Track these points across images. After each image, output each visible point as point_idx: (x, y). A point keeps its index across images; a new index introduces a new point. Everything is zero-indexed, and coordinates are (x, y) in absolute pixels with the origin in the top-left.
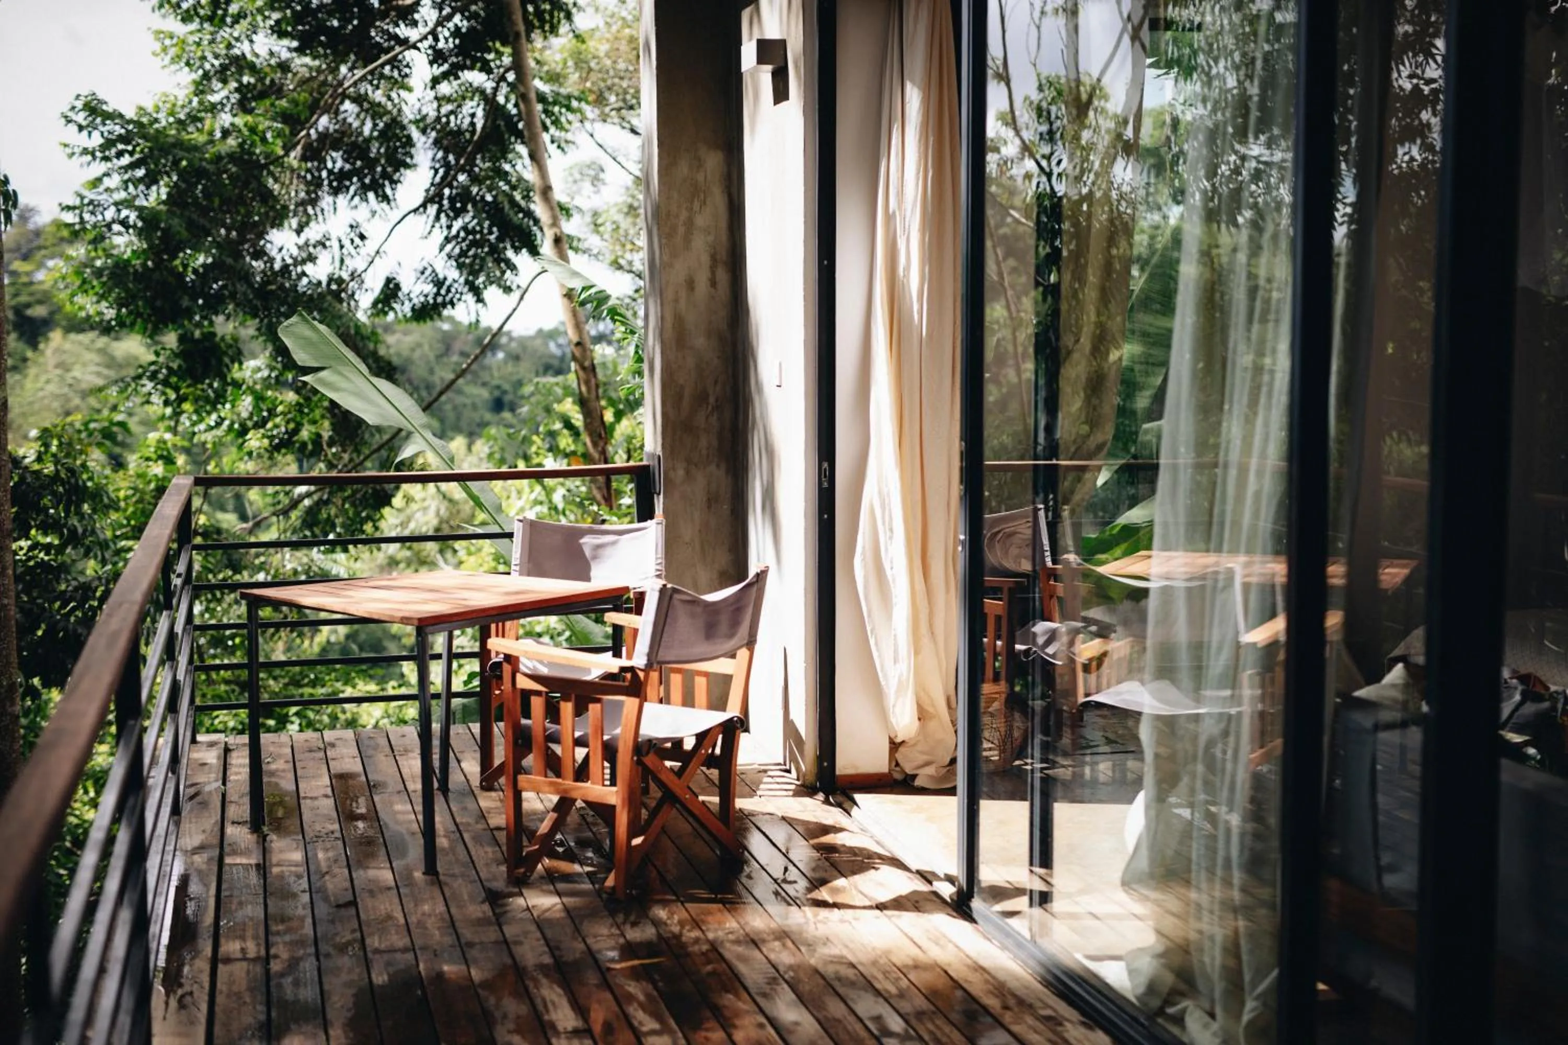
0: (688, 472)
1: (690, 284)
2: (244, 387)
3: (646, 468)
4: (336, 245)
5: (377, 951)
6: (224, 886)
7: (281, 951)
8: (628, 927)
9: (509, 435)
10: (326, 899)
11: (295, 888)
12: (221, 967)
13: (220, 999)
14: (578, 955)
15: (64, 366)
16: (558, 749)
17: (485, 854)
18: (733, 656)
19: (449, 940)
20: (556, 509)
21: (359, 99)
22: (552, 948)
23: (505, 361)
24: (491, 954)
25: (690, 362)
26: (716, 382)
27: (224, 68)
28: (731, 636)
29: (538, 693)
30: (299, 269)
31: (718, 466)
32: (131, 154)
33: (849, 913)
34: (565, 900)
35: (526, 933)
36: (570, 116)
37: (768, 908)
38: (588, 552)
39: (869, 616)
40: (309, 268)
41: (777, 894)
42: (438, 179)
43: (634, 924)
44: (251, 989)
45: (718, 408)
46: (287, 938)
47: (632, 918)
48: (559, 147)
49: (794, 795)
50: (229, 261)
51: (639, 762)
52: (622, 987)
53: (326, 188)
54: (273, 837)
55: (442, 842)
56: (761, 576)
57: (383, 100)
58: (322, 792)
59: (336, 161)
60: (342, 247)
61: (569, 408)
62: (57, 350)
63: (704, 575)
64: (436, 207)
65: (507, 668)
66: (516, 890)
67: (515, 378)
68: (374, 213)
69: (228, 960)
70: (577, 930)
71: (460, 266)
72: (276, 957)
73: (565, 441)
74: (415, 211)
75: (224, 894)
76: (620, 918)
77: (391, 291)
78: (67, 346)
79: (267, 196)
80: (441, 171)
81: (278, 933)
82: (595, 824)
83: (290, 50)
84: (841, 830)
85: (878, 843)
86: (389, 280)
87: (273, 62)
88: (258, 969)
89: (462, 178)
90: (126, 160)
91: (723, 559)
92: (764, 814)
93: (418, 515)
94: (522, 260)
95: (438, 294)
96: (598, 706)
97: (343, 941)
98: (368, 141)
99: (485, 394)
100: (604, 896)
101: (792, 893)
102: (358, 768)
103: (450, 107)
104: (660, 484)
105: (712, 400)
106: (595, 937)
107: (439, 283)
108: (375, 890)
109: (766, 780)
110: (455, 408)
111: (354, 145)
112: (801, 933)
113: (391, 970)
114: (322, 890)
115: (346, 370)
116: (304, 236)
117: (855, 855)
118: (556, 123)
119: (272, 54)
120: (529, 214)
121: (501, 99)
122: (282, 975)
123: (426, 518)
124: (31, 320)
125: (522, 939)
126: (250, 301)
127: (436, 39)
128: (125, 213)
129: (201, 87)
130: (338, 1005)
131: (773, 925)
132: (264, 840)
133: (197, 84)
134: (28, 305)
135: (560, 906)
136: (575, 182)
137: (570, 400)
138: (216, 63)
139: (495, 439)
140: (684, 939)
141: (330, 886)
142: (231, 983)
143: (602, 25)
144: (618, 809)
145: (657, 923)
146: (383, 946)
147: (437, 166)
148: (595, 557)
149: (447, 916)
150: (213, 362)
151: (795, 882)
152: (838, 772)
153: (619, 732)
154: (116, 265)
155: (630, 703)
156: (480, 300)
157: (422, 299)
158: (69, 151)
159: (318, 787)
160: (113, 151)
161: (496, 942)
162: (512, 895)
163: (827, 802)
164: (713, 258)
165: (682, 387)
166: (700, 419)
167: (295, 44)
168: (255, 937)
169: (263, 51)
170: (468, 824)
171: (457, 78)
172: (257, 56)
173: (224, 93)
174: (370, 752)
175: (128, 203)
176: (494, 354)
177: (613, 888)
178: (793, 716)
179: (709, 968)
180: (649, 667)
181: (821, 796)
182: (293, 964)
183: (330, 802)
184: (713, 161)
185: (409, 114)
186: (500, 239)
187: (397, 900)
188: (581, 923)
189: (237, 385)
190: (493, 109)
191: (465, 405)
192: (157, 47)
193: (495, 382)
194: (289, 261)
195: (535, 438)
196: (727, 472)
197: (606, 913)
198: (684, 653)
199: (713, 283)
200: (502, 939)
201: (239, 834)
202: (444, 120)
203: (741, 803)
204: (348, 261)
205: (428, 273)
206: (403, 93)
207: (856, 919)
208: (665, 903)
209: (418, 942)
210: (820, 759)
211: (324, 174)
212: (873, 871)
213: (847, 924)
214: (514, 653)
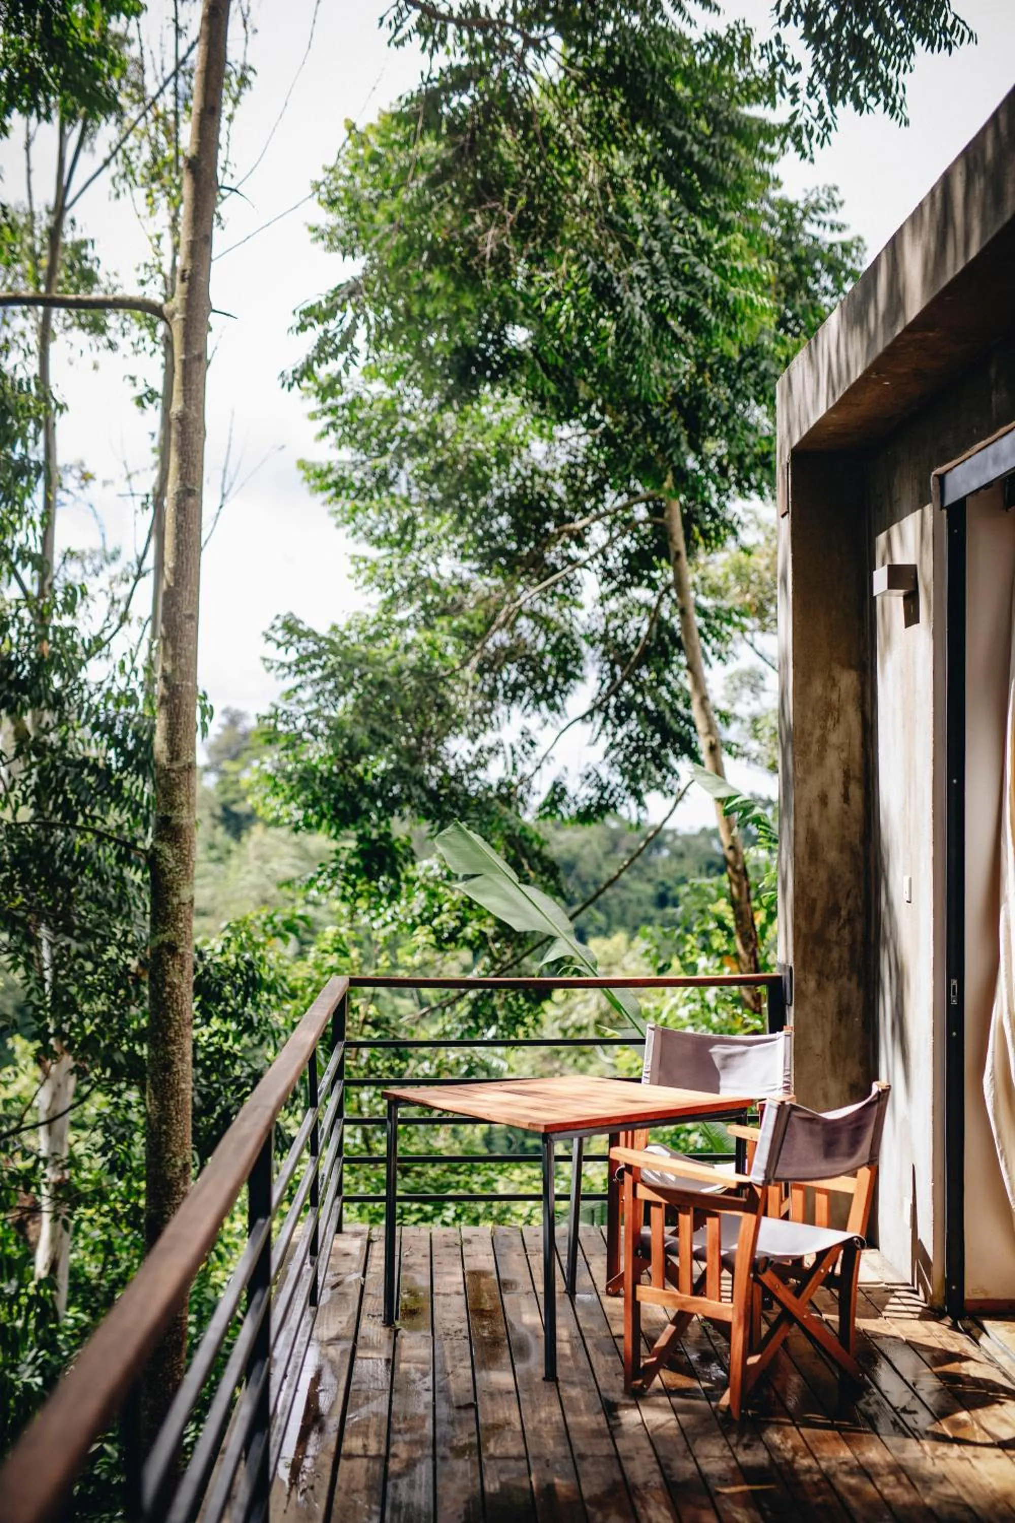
0: (819, 985)
1: (824, 800)
2: (417, 884)
3: (779, 978)
4: (509, 751)
5: (492, 1457)
6: (354, 1379)
7: (401, 1449)
8: (739, 1451)
9: (664, 934)
10: (448, 1400)
11: (420, 1386)
12: (343, 1462)
13: (338, 1496)
14: (688, 1476)
15: (264, 859)
16: (676, 1261)
17: (604, 1363)
18: (855, 1175)
19: (561, 1450)
20: (708, 1007)
21: (533, 615)
22: (663, 1466)
23: (670, 858)
24: (602, 1469)
25: (823, 875)
26: (848, 896)
27: (411, 588)
28: (851, 1154)
29: (658, 1205)
30: (471, 775)
31: (850, 979)
32: (323, 667)
33: (969, 1451)
34: (680, 1417)
35: (638, 1450)
36: (730, 629)
37: (884, 1438)
38: (717, 1062)
39: (999, 1136)
40: (481, 774)
41: (895, 1424)
42: (604, 689)
43: (747, 1447)
44: (369, 1488)
45: (850, 920)
46: (407, 1437)
47: (745, 1440)
48: (720, 657)
49: (920, 1319)
50: (406, 766)
51: (756, 1280)
52: (728, 1512)
53: (501, 697)
54: (403, 1332)
55: (564, 1348)
56: (884, 1094)
57: (556, 616)
58: (454, 1288)
59: (511, 673)
60: (513, 753)
61: (722, 907)
62: (259, 844)
63: (835, 1088)
64: (602, 715)
65: (628, 1178)
66: (633, 1402)
67: (679, 875)
68: (545, 722)
69: (350, 1456)
70: (689, 1449)
71: (623, 773)
72: (395, 1456)
73: (718, 941)
74: (583, 718)
75: (352, 1388)
76: (733, 1439)
77: (558, 794)
78: (267, 840)
79: (442, 706)
80: (608, 682)
81: (399, 1432)
82: (716, 1338)
83: (471, 571)
84: (967, 1359)
85: (1005, 1375)
86: (555, 785)
87: (455, 582)
88: (377, 1467)
89: (627, 688)
90: (318, 674)
91: (854, 1071)
92: (888, 1337)
93: (580, 1007)
94: (683, 766)
95: (601, 797)
96: (716, 1220)
97: (461, 1443)
98: (541, 655)
99: (649, 890)
100: (720, 1415)
101: (911, 1423)
102: (491, 1266)
103: (617, 622)
104: (790, 994)
105: (844, 913)
106: (707, 1457)
107: (602, 788)
108: (496, 1394)
109: (893, 1300)
110: (621, 903)
111: (529, 658)
112: (917, 1469)
113: (504, 1478)
114: (445, 1390)
115: (495, 877)
116: (478, 744)
117: (980, 1387)
118: (717, 635)
119: (454, 575)
120: (689, 721)
121: (665, 614)
122: (399, 1475)
123: (587, 1011)
124: (236, 816)
125: (634, 1454)
126: (423, 804)
127: (606, 559)
128: (314, 722)
129: (390, 604)
130: (450, 1511)
131: (889, 1458)
132: (396, 1335)
133: (385, 603)
134: (234, 802)
135: (674, 1423)
136: (735, 689)
137: (724, 900)
138: (405, 583)
139: (652, 938)
140: (796, 1466)
141: (453, 1386)
142: (350, 1480)
143: (762, 540)
144: (734, 1326)
145: (770, 1448)
146: (498, 1452)
147: (604, 676)
148: (724, 1067)
149: (562, 1425)
150: (388, 860)
151: (915, 1412)
152: (966, 1297)
153: (736, 1247)
154: (305, 770)
155: (748, 1219)
156: (641, 804)
157: (587, 803)
158: (268, 664)
159: (452, 1284)
160: (307, 665)
161: (608, 1456)
162: (627, 1406)
163: (954, 1327)
164: (847, 774)
165: (814, 900)
166: (832, 933)
167: (476, 565)
168: (378, 1435)
169: (447, 574)
170: (592, 1330)
171: (624, 594)
172: (441, 577)
173: (411, 611)
174: (504, 1251)
175: (317, 713)
176: (659, 852)
177: (728, 1407)
178: (920, 1236)
179: (820, 1499)
180: (767, 1182)
181: (948, 1321)
182: (411, 1464)
183: (461, 1300)
184: (848, 680)
185: (579, 630)
186: (662, 745)
187: (516, 1406)
188: (694, 1441)
189: (410, 881)
190: (659, 623)
191: (630, 901)
192: (352, 569)
193: (660, 878)
194: (462, 767)
195: (689, 937)
196: (859, 985)
197: (719, 1433)
198: (802, 1171)
199: (846, 798)
200: (613, 1452)
201: (373, 1329)
202: (612, 634)
203: (863, 1324)
204: (519, 766)
205: (592, 778)
206: (575, 610)
207: (976, 1457)
208: (779, 1426)
209: (533, 1451)
210: (948, 1282)
211: (500, 685)
212: (997, 1406)
213: (966, 1463)
214: (636, 1164)
